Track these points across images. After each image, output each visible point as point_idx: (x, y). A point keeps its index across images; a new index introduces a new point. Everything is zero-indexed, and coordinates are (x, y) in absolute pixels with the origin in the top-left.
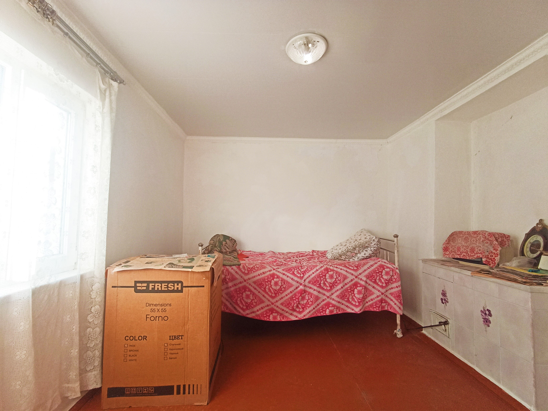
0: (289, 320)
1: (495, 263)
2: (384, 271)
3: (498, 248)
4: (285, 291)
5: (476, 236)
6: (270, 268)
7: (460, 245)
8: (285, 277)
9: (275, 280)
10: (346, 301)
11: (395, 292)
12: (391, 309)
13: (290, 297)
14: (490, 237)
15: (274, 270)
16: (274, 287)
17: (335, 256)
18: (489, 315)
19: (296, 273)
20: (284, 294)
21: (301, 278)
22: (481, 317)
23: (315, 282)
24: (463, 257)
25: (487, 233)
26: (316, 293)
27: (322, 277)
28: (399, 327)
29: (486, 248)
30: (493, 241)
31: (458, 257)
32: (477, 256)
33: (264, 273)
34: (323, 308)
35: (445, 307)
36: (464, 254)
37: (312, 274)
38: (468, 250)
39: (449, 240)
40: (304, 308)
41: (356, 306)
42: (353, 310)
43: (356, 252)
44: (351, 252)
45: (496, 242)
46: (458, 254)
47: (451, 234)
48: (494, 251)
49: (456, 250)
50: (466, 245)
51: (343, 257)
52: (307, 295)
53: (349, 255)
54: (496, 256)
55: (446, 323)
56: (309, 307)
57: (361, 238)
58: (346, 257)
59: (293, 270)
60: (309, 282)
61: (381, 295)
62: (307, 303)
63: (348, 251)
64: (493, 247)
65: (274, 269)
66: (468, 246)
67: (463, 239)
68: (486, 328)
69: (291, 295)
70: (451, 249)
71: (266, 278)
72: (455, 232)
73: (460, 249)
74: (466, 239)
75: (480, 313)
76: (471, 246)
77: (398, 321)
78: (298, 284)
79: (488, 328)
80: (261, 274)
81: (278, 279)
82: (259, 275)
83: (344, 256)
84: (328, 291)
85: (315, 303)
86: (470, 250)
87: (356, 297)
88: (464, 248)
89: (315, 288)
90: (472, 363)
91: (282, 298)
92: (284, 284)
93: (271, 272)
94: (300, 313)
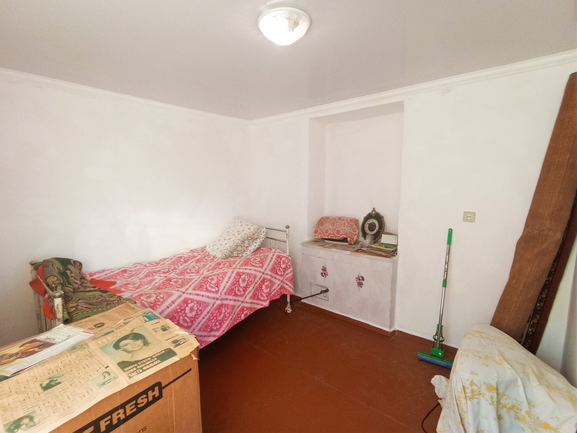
0: (208, 344)
1: (354, 240)
2: (281, 261)
3: (357, 230)
4: (201, 313)
5: (340, 221)
6: (179, 293)
7: (328, 228)
8: (200, 298)
9: (190, 305)
10: (257, 299)
11: (289, 277)
12: (286, 292)
13: (208, 318)
14: (351, 222)
15: (184, 294)
16: (190, 314)
17: (225, 253)
18: (362, 280)
19: (209, 288)
20: (201, 318)
21: (217, 292)
22: (356, 282)
23: (231, 291)
24: (330, 237)
25: (349, 219)
26: (232, 303)
27: (236, 284)
28: (289, 305)
29: (349, 231)
30: (353, 225)
31: (327, 238)
32: (343, 237)
33: (173, 302)
34: (238, 314)
35: (324, 279)
36: (332, 235)
37: (225, 284)
38: (335, 232)
39: (318, 224)
40: (221, 323)
41: (264, 301)
42: (262, 305)
43: (246, 246)
44: (241, 246)
45: (355, 226)
46: (327, 236)
47: (320, 219)
48: (353, 233)
49: (324, 232)
50: (333, 228)
51: (235, 254)
52: (223, 309)
53: (241, 250)
54: (354, 236)
55: (327, 291)
56: (226, 320)
57: (244, 229)
58: (238, 252)
59: (205, 286)
60: (225, 294)
61: (281, 283)
62: (225, 316)
63: (237, 246)
64: (353, 230)
65: (183, 292)
66: (335, 229)
67: (330, 224)
68: (359, 289)
69: (208, 315)
70: (319, 231)
71: (178, 308)
72: (322, 218)
73: (328, 231)
74: (333, 224)
75: (355, 279)
76: (337, 229)
77: (288, 300)
78: (215, 300)
79: (361, 289)
80: (170, 305)
81: (193, 304)
82: (168, 307)
83: (236, 252)
84: (241, 296)
85: (232, 313)
86: (336, 232)
87: (264, 292)
88: (332, 230)
89: (231, 297)
90: (347, 314)
91: (199, 323)
92: (200, 306)
93: (182, 298)
94: (218, 330)
